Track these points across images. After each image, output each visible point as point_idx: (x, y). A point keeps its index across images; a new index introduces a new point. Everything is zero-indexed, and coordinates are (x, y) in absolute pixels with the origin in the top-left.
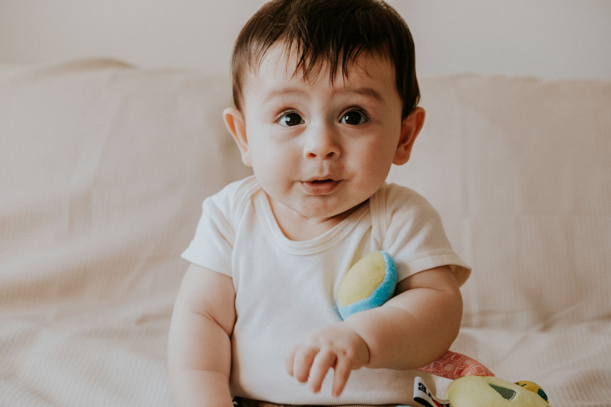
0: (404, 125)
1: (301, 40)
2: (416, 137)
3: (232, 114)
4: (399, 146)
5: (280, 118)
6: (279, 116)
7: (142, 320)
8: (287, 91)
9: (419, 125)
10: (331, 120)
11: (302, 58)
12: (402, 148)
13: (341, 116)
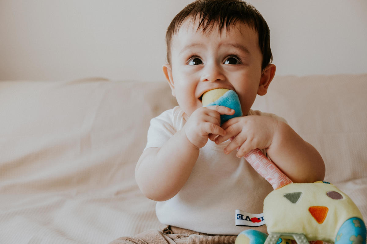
0: (263, 74)
1: (202, 13)
2: (270, 82)
3: (166, 67)
4: (260, 85)
5: (189, 61)
7: (118, 193)
8: (193, 45)
9: (272, 75)
10: (218, 62)
11: (203, 20)
12: (263, 86)
13: (224, 60)
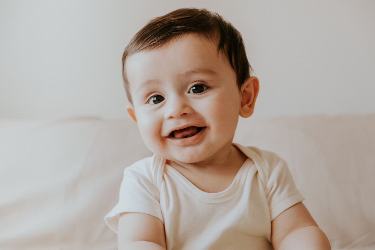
2: (256, 98)
5: (148, 100)
6: (148, 98)
12: (246, 106)
